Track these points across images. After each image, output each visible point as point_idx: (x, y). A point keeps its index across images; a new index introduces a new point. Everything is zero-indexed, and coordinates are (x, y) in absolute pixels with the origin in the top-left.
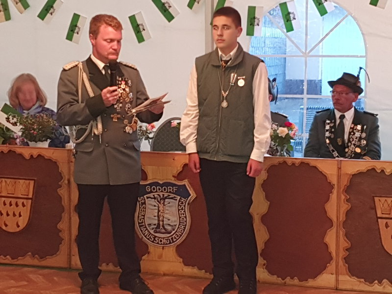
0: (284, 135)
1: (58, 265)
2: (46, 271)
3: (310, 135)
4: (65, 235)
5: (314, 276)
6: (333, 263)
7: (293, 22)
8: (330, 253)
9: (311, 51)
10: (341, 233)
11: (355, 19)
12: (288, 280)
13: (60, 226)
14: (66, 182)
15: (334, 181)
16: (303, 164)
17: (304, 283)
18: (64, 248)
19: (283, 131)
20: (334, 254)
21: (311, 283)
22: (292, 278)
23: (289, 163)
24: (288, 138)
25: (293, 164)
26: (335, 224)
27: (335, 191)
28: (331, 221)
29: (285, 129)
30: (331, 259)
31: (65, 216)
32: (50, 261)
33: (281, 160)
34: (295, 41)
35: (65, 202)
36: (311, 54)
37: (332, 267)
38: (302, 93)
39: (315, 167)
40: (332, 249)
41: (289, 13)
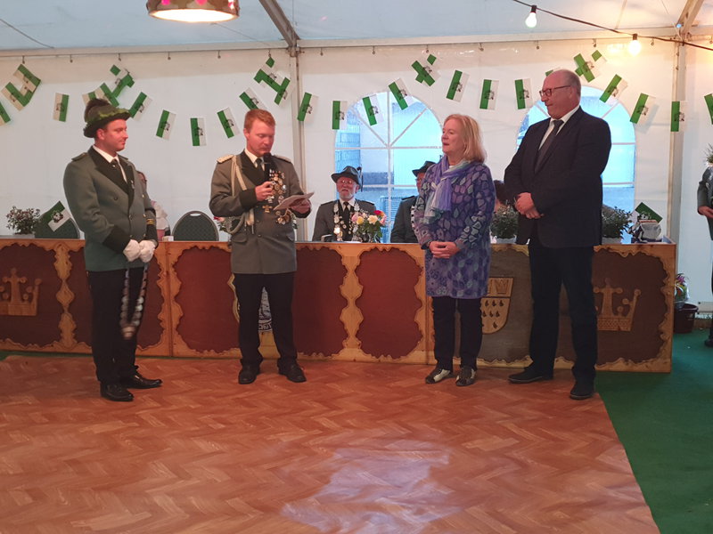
0: (374, 223)
1: (160, 354)
2: (149, 360)
3: (396, 220)
4: (165, 325)
5: (406, 354)
6: (424, 340)
7: (376, 115)
8: (421, 331)
9: (394, 142)
10: (430, 312)
11: (433, 111)
12: (382, 358)
13: (161, 316)
14: (165, 273)
15: (422, 264)
16: (393, 249)
17: (396, 360)
18: (165, 337)
19: (373, 219)
20: (424, 332)
21: (403, 359)
22: (386, 356)
23: (381, 248)
24: (378, 225)
25: (384, 250)
26: (424, 305)
27: (424, 274)
28: (420, 301)
29: (375, 217)
30: (422, 336)
31: (165, 306)
32: (151, 350)
33: (372, 246)
34: (379, 134)
35: (165, 293)
36: (395, 145)
37: (422, 344)
38: (387, 183)
39: (404, 252)
40: (422, 327)
41: (372, 107)
